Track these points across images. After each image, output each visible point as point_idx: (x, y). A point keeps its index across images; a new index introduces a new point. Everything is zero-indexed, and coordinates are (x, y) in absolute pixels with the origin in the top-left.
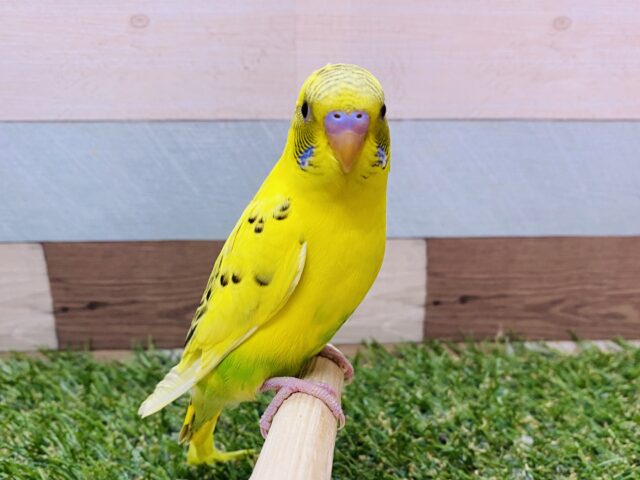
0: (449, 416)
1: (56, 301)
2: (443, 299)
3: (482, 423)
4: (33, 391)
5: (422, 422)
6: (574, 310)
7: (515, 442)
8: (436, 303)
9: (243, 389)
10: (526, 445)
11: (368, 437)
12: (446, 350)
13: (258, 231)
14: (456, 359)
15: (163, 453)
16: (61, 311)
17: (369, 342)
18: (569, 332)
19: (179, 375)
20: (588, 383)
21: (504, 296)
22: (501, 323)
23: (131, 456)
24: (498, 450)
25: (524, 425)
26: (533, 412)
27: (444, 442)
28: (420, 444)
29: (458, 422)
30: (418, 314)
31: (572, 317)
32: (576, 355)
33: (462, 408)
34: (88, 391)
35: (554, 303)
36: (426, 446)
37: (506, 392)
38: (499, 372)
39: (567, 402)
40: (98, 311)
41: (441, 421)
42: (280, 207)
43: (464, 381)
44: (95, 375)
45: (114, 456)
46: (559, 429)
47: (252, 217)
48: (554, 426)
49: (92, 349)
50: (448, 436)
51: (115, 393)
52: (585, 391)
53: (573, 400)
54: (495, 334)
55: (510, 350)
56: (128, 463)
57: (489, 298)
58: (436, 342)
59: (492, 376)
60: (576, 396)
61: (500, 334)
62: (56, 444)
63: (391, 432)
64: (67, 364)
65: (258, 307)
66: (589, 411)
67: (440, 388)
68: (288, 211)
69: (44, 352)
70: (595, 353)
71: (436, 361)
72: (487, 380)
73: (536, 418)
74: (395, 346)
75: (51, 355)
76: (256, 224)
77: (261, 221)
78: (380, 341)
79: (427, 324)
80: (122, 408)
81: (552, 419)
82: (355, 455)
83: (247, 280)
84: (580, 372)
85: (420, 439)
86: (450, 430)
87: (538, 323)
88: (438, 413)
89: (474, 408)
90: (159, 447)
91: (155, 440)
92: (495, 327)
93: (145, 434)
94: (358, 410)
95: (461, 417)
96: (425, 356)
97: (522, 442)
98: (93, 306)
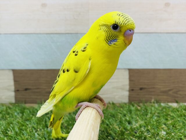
0: (138, 125)
1: (15, 88)
2: (134, 89)
3: (148, 127)
4: (6, 115)
5: (129, 127)
6: (176, 93)
7: (160, 134)
8: (133, 90)
9: (70, 107)
10: (164, 134)
11: (111, 131)
12: (136, 105)
13: (76, 55)
14: (139, 108)
15: (45, 134)
16: (17, 91)
17: (111, 102)
18: (175, 100)
19: (49, 103)
20: (183, 115)
21: (154, 88)
22: (153, 97)
23: (35, 135)
24: (154, 136)
25: (163, 128)
26: (165, 124)
27: (136, 133)
28: (128, 133)
29: (141, 127)
30: (127, 93)
31: (176, 95)
32: (178, 107)
33: (142, 122)
34: (23, 115)
35: (170, 90)
36: (130, 134)
37: (156, 118)
38: (153, 112)
39: (176, 121)
40: (28, 91)
41: (135, 127)
42: (83, 47)
43: (142, 114)
44: (26, 110)
45: (29, 135)
46: (175, 129)
47: (74, 51)
48: (173, 129)
49: (25, 103)
50: (137, 131)
51: (31, 116)
52: (182, 118)
53: (178, 121)
54: (151, 100)
55: (156, 105)
56: (34, 137)
57: (149, 88)
58: (133, 103)
59: (151, 113)
60: (179, 119)
61: (153, 100)
62: (11, 131)
63: (118, 129)
64: (17, 107)
65: (74, 80)
66: (184, 124)
67: (134, 116)
68: (86, 49)
69: (11, 104)
70: (184, 107)
71: (133, 108)
72: (149, 114)
73: (166, 126)
74: (120, 104)
75: (13, 105)
76: (75, 53)
77: (77, 52)
78: (115, 102)
79: (130, 97)
80: (33, 120)
81: (171, 126)
82: (107, 136)
83: (72, 71)
84: (180, 112)
85: (128, 132)
86: (138, 129)
87: (165, 97)
88: (134, 124)
89: (146, 123)
90: (44, 132)
91: (43, 130)
92: (151, 98)
93: (40, 128)
94: (108, 123)
95: (141, 125)
96: (129, 107)
97: (162, 133)
98: (26, 89)
